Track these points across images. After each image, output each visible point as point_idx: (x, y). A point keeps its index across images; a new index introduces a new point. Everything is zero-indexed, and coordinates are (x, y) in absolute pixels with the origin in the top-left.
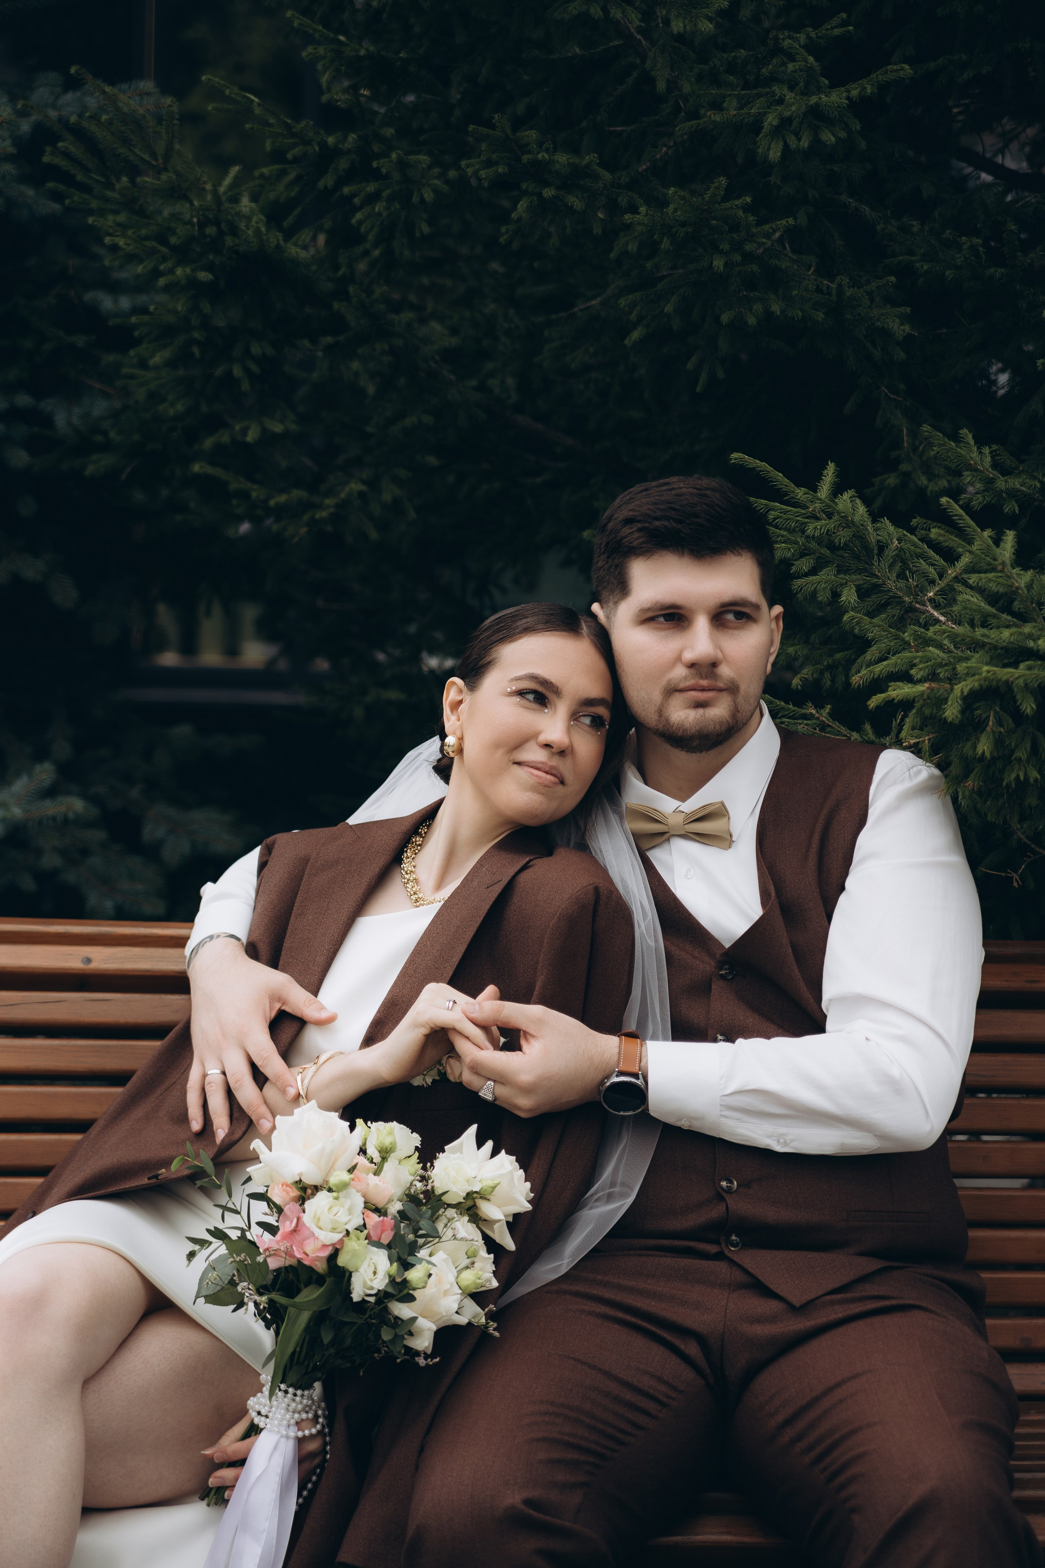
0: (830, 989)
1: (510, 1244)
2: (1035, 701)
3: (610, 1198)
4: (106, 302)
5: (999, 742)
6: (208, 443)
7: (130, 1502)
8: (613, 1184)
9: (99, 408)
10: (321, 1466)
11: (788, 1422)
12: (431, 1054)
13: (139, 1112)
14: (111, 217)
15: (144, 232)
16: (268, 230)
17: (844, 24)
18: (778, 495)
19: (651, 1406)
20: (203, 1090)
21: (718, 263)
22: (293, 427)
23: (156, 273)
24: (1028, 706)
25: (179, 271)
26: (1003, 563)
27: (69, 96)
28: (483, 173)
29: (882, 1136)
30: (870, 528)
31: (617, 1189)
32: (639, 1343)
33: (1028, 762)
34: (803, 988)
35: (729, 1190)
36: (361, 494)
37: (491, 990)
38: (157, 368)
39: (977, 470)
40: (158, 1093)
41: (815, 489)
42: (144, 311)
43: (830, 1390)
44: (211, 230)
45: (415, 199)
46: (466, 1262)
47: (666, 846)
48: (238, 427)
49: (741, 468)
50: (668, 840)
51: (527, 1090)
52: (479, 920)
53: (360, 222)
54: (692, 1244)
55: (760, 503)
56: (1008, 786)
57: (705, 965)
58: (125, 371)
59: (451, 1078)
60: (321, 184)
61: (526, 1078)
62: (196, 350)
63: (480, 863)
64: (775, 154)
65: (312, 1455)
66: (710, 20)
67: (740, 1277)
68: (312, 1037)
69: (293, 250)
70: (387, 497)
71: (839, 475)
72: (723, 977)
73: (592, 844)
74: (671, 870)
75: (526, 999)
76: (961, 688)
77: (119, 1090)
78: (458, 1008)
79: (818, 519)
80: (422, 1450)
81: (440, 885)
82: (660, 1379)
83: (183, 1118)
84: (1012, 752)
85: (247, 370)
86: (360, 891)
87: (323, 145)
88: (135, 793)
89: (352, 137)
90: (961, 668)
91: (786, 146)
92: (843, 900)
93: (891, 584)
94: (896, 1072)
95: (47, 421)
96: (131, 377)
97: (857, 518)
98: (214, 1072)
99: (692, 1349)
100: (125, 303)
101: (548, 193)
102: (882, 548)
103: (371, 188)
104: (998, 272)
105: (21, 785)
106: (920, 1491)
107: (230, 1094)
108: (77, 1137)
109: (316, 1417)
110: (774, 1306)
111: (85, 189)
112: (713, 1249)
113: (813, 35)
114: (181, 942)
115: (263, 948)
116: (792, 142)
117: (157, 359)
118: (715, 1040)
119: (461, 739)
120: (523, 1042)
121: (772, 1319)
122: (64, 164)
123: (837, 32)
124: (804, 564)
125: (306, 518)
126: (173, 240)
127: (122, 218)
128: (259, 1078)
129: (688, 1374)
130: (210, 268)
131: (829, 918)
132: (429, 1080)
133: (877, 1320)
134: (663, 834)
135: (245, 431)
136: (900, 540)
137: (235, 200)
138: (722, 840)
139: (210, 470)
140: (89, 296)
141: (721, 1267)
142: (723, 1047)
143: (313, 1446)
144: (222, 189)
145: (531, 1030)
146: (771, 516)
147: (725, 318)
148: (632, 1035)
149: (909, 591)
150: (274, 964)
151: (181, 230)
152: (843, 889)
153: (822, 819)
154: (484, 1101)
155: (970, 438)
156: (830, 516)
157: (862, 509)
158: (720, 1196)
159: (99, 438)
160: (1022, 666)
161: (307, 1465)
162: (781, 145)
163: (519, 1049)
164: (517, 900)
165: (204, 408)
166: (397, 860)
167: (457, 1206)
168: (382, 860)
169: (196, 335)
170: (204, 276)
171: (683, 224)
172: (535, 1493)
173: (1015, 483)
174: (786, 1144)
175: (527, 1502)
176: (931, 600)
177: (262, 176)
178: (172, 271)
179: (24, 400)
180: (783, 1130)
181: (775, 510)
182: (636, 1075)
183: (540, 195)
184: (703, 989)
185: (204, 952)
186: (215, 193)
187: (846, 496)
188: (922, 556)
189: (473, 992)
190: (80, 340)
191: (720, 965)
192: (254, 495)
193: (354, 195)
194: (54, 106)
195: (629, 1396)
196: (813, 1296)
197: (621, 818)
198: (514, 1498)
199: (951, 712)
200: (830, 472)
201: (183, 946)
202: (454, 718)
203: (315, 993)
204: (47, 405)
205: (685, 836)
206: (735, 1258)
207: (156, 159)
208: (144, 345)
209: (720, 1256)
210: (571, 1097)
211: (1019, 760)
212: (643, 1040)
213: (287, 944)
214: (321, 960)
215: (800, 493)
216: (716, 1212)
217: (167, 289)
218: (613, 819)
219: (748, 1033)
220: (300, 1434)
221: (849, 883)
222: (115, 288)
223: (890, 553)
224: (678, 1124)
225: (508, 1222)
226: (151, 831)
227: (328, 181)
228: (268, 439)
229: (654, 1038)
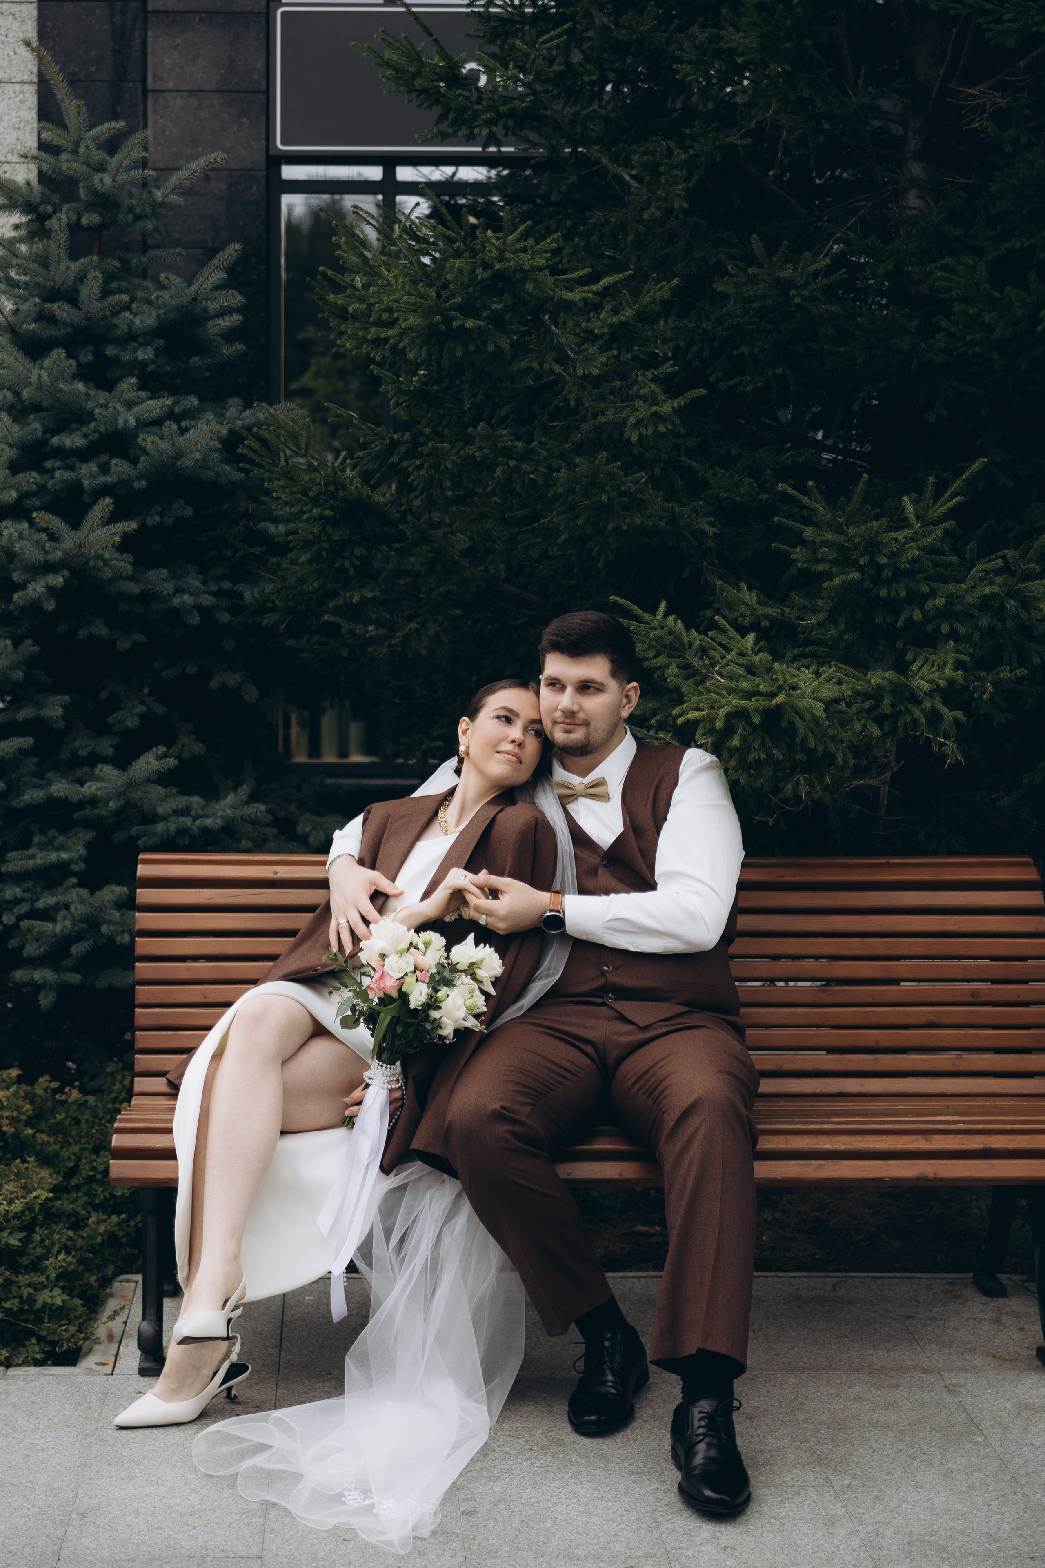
0: (659, 869)
1: (493, 992)
2: (761, 717)
3: (548, 976)
4: (272, 529)
5: (744, 739)
6: (331, 604)
7: (306, 1128)
8: (549, 969)
9: (269, 588)
10: (402, 1106)
11: (637, 1081)
12: (454, 904)
13: (306, 946)
14: (276, 482)
15: (294, 489)
16: (362, 486)
17: (672, 366)
18: (636, 618)
19: (568, 1075)
20: (338, 933)
21: (604, 498)
22: (378, 594)
23: (302, 512)
24: (757, 719)
25: (314, 511)
26: (747, 649)
27: (248, 412)
28: (477, 454)
29: (686, 942)
30: (685, 634)
31: (551, 972)
32: (562, 1046)
33: (760, 749)
34: (645, 869)
35: (608, 972)
36: (417, 630)
37: (484, 871)
38: (303, 564)
39: (748, 605)
40: (316, 936)
41: (655, 614)
42: (295, 532)
43: (657, 1063)
44: (331, 488)
45: (442, 467)
46: (469, 995)
47: (575, 802)
48: (347, 595)
49: (615, 604)
50: (576, 799)
51: (504, 918)
52: (478, 838)
53: (413, 481)
54: (589, 999)
55: (625, 622)
56: (751, 762)
57: (594, 860)
58: (284, 566)
59: (465, 917)
60: (391, 461)
61: (502, 912)
62: (324, 554)
63: (479, 812)
64: (634, 438)
65: (396, 1100)
66: (597, 368)
67: (614, 1014)
68: (392, 903)
69: (378, 498)
70: (431, 631)
71: (668, 607)
72: (604, 865)
73: (537, 801)
74: (578, 814)
75: (501, 874)
76: (722, 712)
77: (292, 939)
78: (467, 879)
79: (655, 629)
80: (452, 1091)
81: (458, 824)
82: (572, 1063)
83: (328, 946)
84: (751, 744)
85: (352, 563)
86: (418, 830)
87: (392, 439)
88: (292, 808)
89: (407, 434)
90: (723, 702)
91: (640, 434)
92: (666, 825)
93: (695, 663)
94: (692, 909)
95: (240, 596)
96: (287, 570)
97: (677, 629)
98: (343, 922)
99: (590, 1050)
100: (282, 528)
101: (512, 463)
102: (691, 645)
103: (418, 462)
104: (765, 497)
105: (230, 798)
106: (695, 1096)
107: (352, 932)
108: (271, 964)
109: (398, 1081)
110: (631, 1027)
111: (260, 466)
112: (600, 1001)
113: (656, 373)
114: (323, 863)
115: (367, 860)
116: (643, 431)
117: (303, 559)
118: (600, 895)
119: (468, 748)
120: (500, 896)
121: (630, 1033)
122: (250, 454)
123: (669, 370)
124: (651, 654)
125: (386, 643)
126: (310, 494)
127: (282, 482)
128: (367, 922)
129: (587, 1061)
130: (331, 508)
131: (659, 834)
132: (453, 919)
133: (683, 1033)
134: (573, 795)
135: (352, 597)
136: (700, 641)
137: (343, 470)
138: (604, 797)
139: (332, 619)
140: (260, 526)
141: (604, 1010)
142: (604, 898)
143: (397, 1094)
144: (336, 465)
145: (504, 889)
146: (632, 628)
147: (610, 527)
148: (557, 892)
149: (705, 667)
150: (373, 867)
151: (315, 489)
152: (665, 819)
153: (655, 784)
154: (481, 926)
155: (745, 588)
156: (663, 628)
157: (680, 624)
158: (603, 974)
159: (269, 605)
160: (753, 699)
161: (394, 1105)
162: (638, 433)
163: (498, 898)
164: (497, 827)
165: (329, 585)
166: (436, 813)
167: (465, 971)
168: (428, 815)
169: (324, 545)
170: (328, 513)
171: (586, 477)
172: (507, 1104)
173: (768, 611)
174: (636, 947)
175: (502, 1107)
176: (716, 671)
177: (358, 457)
178: (310, 511)
179: (226, 585)
180: (635, 940)
181: (634, 625)
182: (559, 912)
183: (508, 464)
184: (594, 872)
185: (335, 864)
186: (333, 467)
187: (671, 618)
188: (715, 650)
189: (476, 872)
190: (257, 550)
191: (603, 859)
192: (358, 631)
193: (408, 466)
194: (239, 418)
195: (556, 1069)
196: (651, 1022)
197: (552, 788)
198: (496, 1105)
199: (719, 724)
200: (663, 606)
201: (325, 865)
202: (464, 737)
203: (393, 881)
204: (239, 587)
205: (585, 796)
206: (611, 1005)
207: (301, 450)
208: (295, 552)
209: (604, 1004)
210: (526, 923)
211: (755, 748)
212: (563, 895)
213: (379, 857)
214: (397, 863)
215: (646, 616)
216: (601, 982)
217: (307, 520)
218: (548, 788)
219: (617, 892)
220: (390, 1087)
221: (669, 817)
222: (276, 520)
223: (695, 647)
224: (582, 938)
225: (492, 982)
226: (301, 829)
227: (394, 459)
228: (364, 601)
229: (569, 893)
